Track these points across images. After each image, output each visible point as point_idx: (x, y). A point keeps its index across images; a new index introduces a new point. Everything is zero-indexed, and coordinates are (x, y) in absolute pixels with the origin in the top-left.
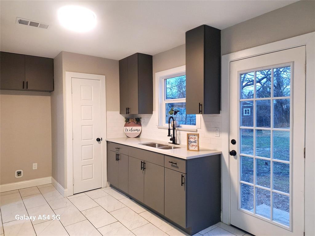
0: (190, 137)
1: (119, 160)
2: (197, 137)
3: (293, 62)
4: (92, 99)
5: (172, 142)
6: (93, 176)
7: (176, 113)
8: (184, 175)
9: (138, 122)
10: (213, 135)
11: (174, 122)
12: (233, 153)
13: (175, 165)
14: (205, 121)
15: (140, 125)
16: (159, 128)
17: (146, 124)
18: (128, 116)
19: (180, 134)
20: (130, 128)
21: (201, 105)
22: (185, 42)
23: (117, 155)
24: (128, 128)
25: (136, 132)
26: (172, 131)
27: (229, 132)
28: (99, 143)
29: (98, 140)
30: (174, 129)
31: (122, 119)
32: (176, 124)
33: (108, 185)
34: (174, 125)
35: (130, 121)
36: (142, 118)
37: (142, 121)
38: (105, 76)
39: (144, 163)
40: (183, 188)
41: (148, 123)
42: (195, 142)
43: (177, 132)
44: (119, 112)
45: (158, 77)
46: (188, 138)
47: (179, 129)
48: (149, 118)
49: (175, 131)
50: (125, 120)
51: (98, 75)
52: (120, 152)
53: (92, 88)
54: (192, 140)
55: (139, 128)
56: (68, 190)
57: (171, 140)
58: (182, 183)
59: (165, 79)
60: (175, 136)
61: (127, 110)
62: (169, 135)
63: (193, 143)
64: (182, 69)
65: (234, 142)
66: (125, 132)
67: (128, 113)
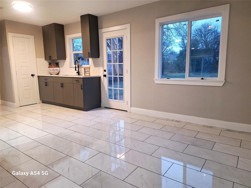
0: (85, 69)
1: (47, 86)
2: (89, 69)
3: (124, 35)
4: (26, 50)
5: (77, 74)
6: (31, 97)
7: (79, 59)
8: (82, 85)
9: (57, 65)
10: (97, 69)
11: (79, 63)
12: (105, 76)
13: (78, 81)
14: (93, 62)
15: (59, 67)
16: (70, 68)
17: (62, 66)
18: (50, 61)
19: (82, 70)
20: (52, 69)
21: (90, 53)
22: (80, 21)
23: (46, 83)
24: (51, 69)
25: (57, 71)
26: (77, 69)
27: (103, 67)
28: (33, 77)
29: (32, 75)
30: (78, 67)
31: (46, 63)
32: (80, 64)
33: (41, 102)
34: (78, 65)
35: (52, 65)
36: (60, 63)
37: (60, 64)
38: (33, 36)
39: (63, 84)
40: (82, 90)
41: (63, 65)
42: (88, 72)
43: (80, 69)
44: (44, 59)
45: (68, 38)
46: (85, 70)
47: (81, 67)
48: (64, 62)
49: (79, 68)
50: (49, 64)
51: (29, 35)
52: (48, 81)
53: (26, 43)
54: (87, 71)
55: (58, 69)
56: (17, 104)
57: (77, 73)
58: (81, 89)
59: (72, 40)
60: (79, 71)
61: (50, 57)
62: (76, 70)
63: (87, 72)
64: (80, 35)
65: (105, 71)
66: (49, 71)
67: (50, 59)
